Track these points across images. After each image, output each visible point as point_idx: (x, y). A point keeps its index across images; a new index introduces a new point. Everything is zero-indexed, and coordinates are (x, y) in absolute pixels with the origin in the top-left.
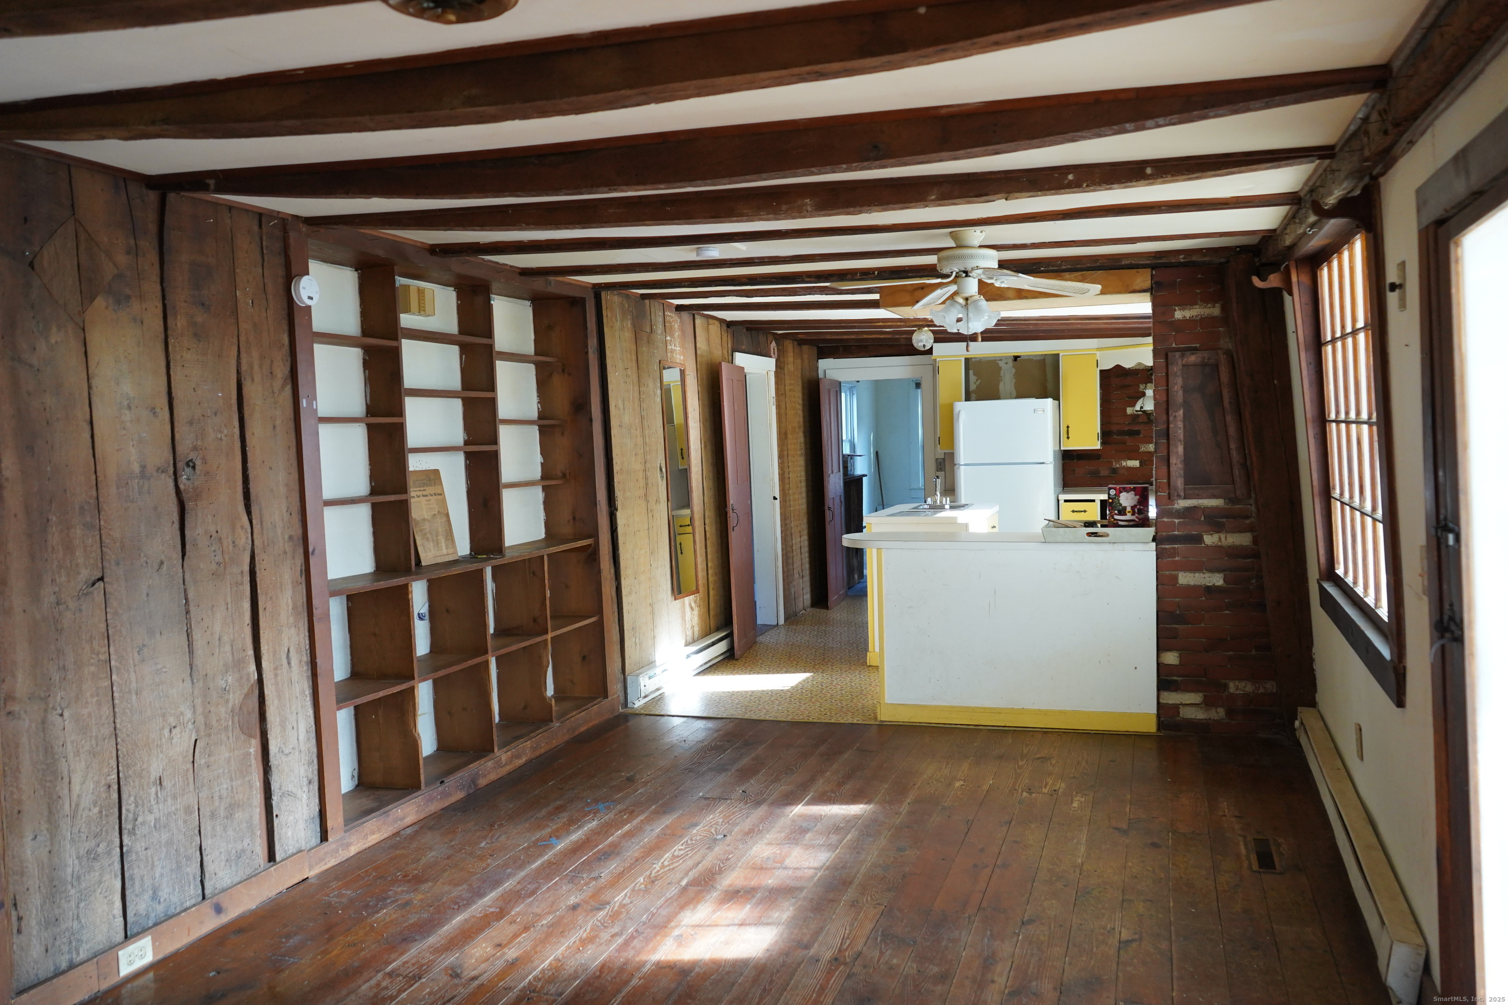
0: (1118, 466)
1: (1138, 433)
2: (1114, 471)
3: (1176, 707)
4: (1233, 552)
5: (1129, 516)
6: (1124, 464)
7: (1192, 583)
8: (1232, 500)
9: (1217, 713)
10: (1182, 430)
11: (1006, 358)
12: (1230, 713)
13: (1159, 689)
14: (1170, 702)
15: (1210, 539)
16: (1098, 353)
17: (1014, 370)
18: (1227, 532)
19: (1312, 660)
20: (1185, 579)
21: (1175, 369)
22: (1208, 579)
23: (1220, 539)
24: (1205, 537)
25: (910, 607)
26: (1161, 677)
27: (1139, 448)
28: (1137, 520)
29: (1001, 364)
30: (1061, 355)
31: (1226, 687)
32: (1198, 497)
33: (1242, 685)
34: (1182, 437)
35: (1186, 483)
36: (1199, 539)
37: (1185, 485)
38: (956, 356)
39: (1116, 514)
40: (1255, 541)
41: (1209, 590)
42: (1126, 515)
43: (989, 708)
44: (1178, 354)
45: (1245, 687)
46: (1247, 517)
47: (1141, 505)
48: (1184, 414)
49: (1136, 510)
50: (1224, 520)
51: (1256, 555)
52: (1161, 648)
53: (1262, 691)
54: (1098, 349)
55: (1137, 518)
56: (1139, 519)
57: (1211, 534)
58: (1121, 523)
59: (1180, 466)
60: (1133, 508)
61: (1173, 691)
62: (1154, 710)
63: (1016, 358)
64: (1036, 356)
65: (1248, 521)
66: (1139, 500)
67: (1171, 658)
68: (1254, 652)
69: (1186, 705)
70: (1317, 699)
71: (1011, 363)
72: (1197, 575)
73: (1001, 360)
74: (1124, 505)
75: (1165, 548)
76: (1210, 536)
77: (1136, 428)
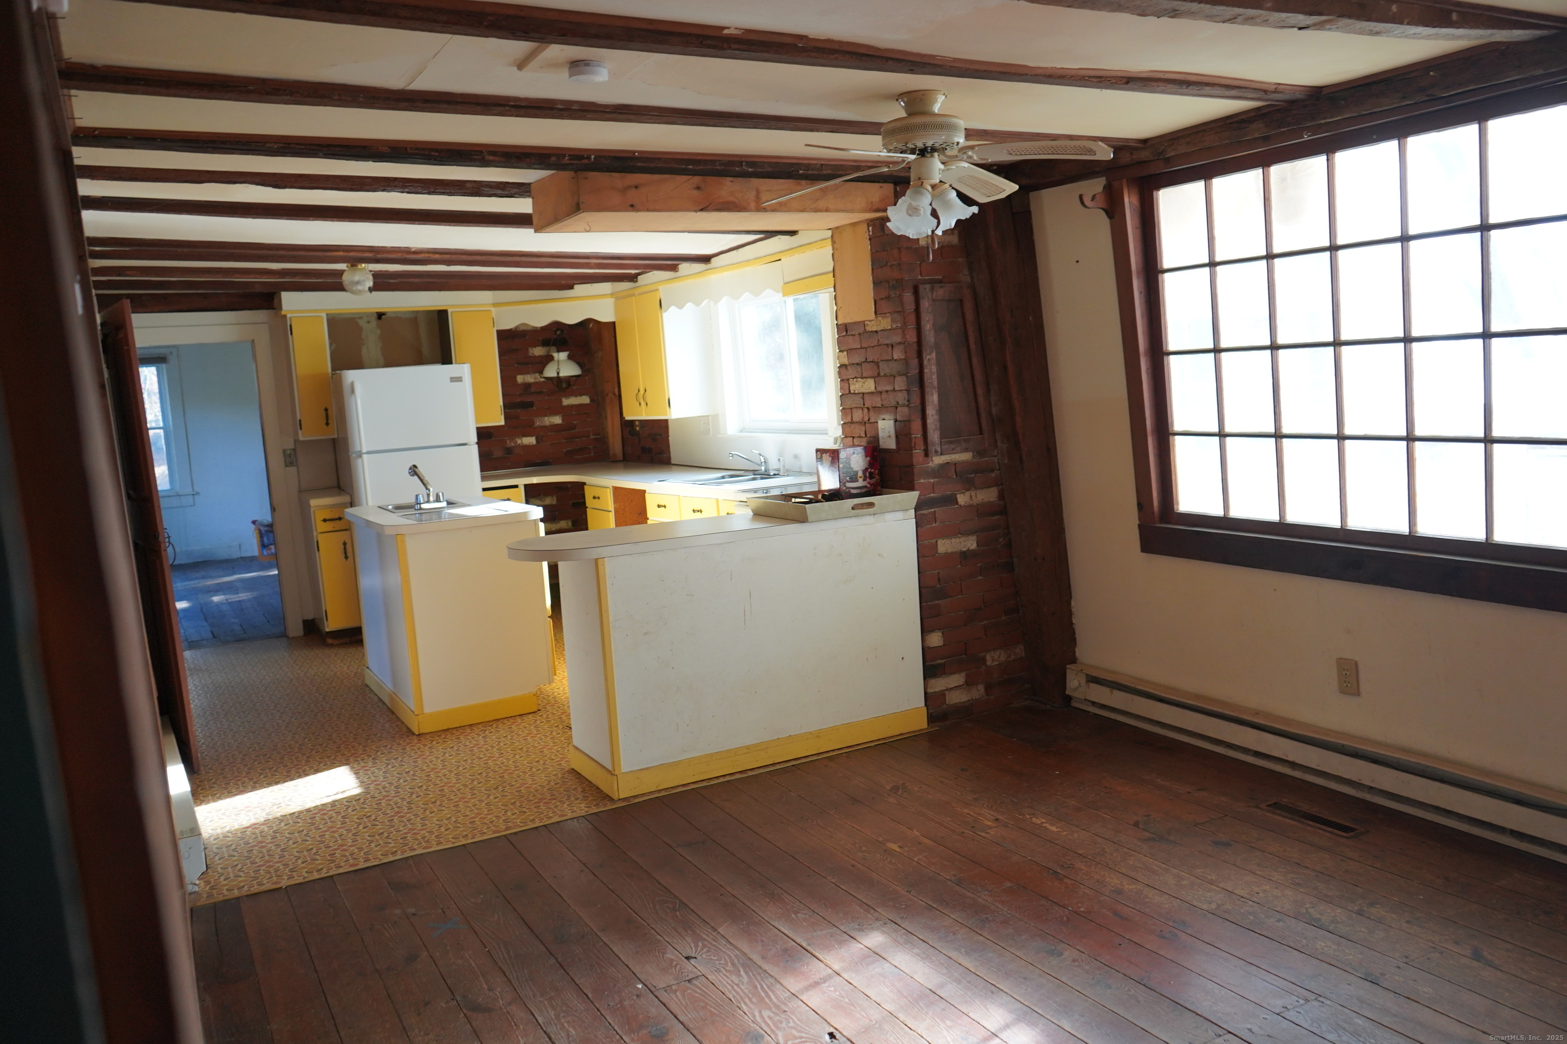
0: (513, 444)
1: (531, 405)
2: (509, 451)
3: (942, 694)
4: (981, 511)
5: (860, 483)
6: (519, 442)
7: (950, 551)
8: (980, 453)
9: (978, 690)
10: (936, 375)
11: (368, 315)
12: (988, 688)
13: (925, 677)
14: (937, 690)
15: (962, 499)
16: (493, 309)
17: (379, 332)
18: (976, 489)
19: (1070, 614)
20: (945, 546)
21: (925, 304)
22: (963, 543)
23: (971, 497)
24: (958, 496)
25: (646, 634)
26: (927, 664)
27: (533, 423)
28: (869, 486)
29: (362, 323)
30: (450, 311)
31: (984, 660)
32: (953, 451)
33: (996, 654)
34: (936, 383)
35: (942, 436)
36: (952, 500)
37: (941, 439)
38: (315, 311)
39: (848, 482)
40: (1001, 496)
41: (965, 555)
42: (857, 481)
43: (755, 745)
44: (928, 286)
45: (999, 657)
46: (992, 471)
47: (872, 468)
48: (936, 356)
49: (868, 475)
50: (973, 475)
51: (1003, 511)
52: (925, 631)
53: (1013, 657)
54: (495, 305)
55: (869, 483)
56: (871, 485)
57: (963, 493)
58: (853, 491)
59: (936, 417)
60: (865, 471)
61: (938, 677)
62: (921, 703)
63: (380, 315)
64: (405, 313)
65: (993, 475)
66: (870, 461)
67: (936, 640)
68: (1004, 618)
69: (951, 689)
70: (1077, 654)
71: (374, 322)
72: (953, 540)
73: (361, 318)
74: (855, 469)
75: (924, 514)
76: (962, 495)
77: (529, 399)
